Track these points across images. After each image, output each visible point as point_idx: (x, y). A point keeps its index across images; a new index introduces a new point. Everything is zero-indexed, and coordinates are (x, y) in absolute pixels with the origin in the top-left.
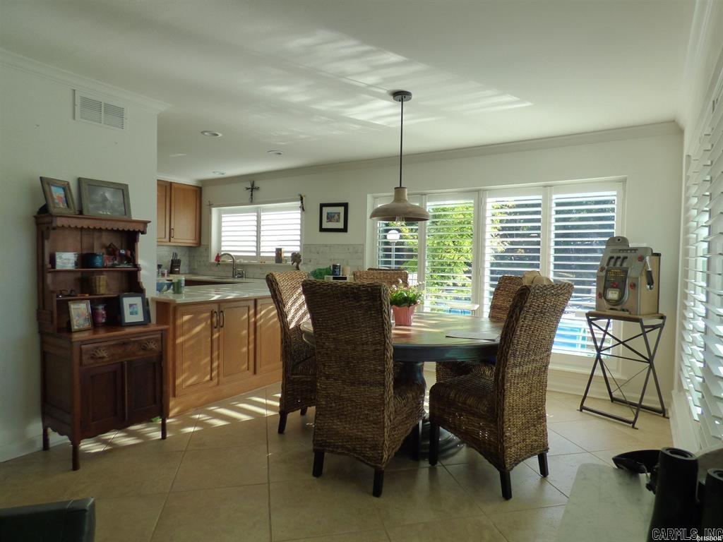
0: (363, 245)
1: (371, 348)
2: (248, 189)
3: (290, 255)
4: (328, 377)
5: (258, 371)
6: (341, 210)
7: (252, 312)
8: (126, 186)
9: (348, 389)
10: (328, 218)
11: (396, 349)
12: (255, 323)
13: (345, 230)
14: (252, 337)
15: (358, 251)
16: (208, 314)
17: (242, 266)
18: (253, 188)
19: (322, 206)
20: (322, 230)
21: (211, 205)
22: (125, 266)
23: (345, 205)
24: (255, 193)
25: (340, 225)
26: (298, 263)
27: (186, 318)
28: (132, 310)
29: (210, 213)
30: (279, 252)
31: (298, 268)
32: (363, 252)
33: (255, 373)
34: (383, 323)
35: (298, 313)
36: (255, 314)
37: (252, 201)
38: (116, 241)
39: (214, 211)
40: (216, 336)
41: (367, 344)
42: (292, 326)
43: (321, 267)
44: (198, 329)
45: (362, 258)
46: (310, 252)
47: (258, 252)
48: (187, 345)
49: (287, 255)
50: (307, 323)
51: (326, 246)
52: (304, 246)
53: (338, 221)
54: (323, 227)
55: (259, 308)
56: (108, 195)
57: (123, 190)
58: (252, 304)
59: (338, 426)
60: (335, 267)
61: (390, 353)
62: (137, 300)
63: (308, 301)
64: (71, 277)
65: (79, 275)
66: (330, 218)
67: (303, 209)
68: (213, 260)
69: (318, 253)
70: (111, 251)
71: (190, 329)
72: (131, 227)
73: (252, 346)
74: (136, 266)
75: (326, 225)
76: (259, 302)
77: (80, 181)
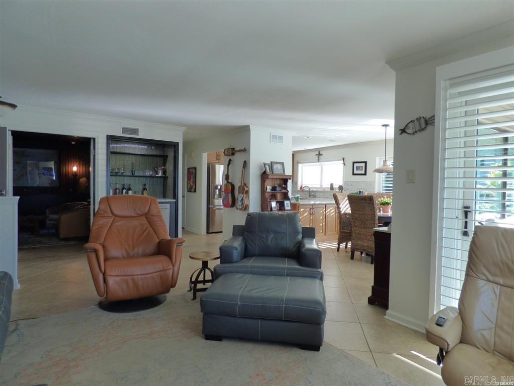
0: (374, 182)
1: (370, 216)
2: (317, 155)
3: (338, 186)
4: (356, 227)
5: (326, 234)
6: (363, 165)
7: (324, 209)
8: (283, 163)
9: (363, 230)
10: (357, 169)
11: (379, 217)
12: (325, 214)
13: (365, 174)
14: (324, 220)
15: (372, 184)
16: (309, 209)
17: (314, 192)
18: (319, 155)
19: (354, 163)
20: (354, 174)
21: (298, 163)
22: (284, 191)
23: (366, 163)
24: (321, 157)
25: (363, 172)
26: (342, 190)
27: (302, 210)
28: (287, 205)
29: (298, 167)
30: (332, 185)
31: (342, 192)
32: (374, 185)
33: (325, 234)
34: (374, 208)
35: (346, 207)
36: (326, 210)
37: (319, 161)
38: (282, 182)
39: (300, 165)
40: (311, 218)
41: (369, 215)
42: (342, 212)
43: (353, 192)
44: (306, 214)
45: (374, 188)
46: (348, 185)
47: (321, 185)
48: (302, 220)
49: (336, 186)
50: (349, 211)
51: (355, 182)
52: (346, 182)
53: (362, 170)
54: (355, 173)
55: (327, 208)
56: (279, 167)
57: (282, 164)
58: (324, 206)
59: (360, 242)
60: (360, 192)
61: (377, 218)
62: (288, 202)
63: (350, 203)
64: (269, 194)
65: (271, 194)
66: (358, 168)
67: (344, 165)
68: (299, 189)
69: (352, 185)
70: (280, 186)
71: (304, 214)
72: (285, 177)
73: (324, 223)
74: (287, 191)
75: (356, 172)
76: (327, 206)
77: (271, 162)
